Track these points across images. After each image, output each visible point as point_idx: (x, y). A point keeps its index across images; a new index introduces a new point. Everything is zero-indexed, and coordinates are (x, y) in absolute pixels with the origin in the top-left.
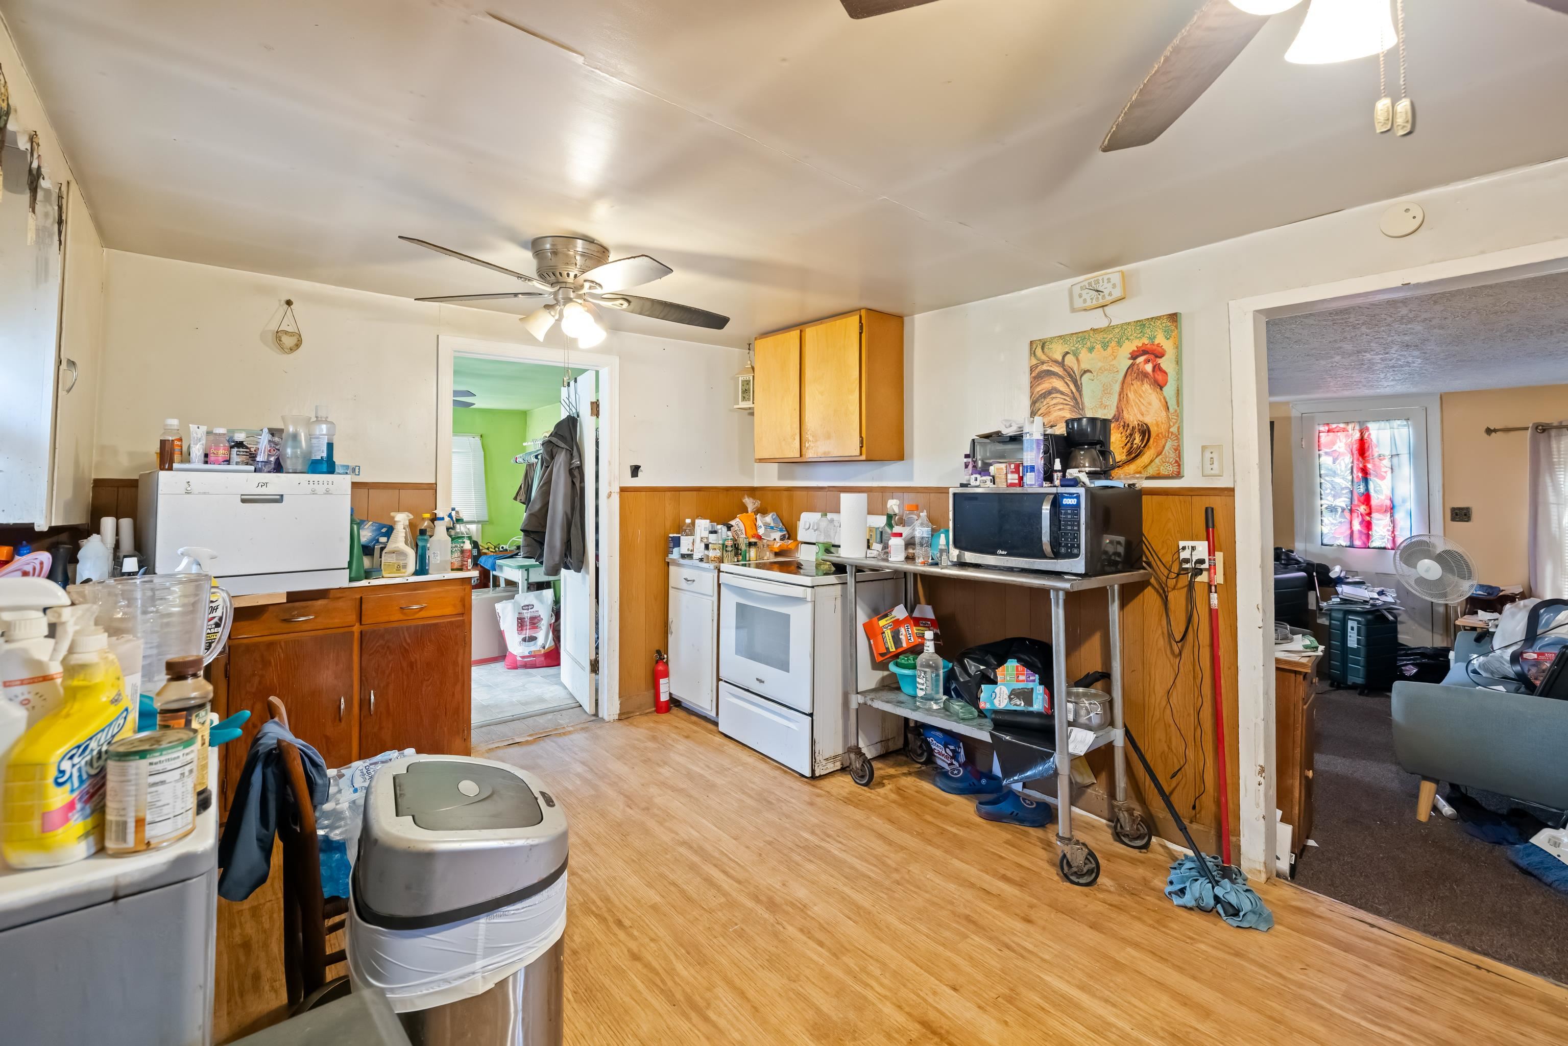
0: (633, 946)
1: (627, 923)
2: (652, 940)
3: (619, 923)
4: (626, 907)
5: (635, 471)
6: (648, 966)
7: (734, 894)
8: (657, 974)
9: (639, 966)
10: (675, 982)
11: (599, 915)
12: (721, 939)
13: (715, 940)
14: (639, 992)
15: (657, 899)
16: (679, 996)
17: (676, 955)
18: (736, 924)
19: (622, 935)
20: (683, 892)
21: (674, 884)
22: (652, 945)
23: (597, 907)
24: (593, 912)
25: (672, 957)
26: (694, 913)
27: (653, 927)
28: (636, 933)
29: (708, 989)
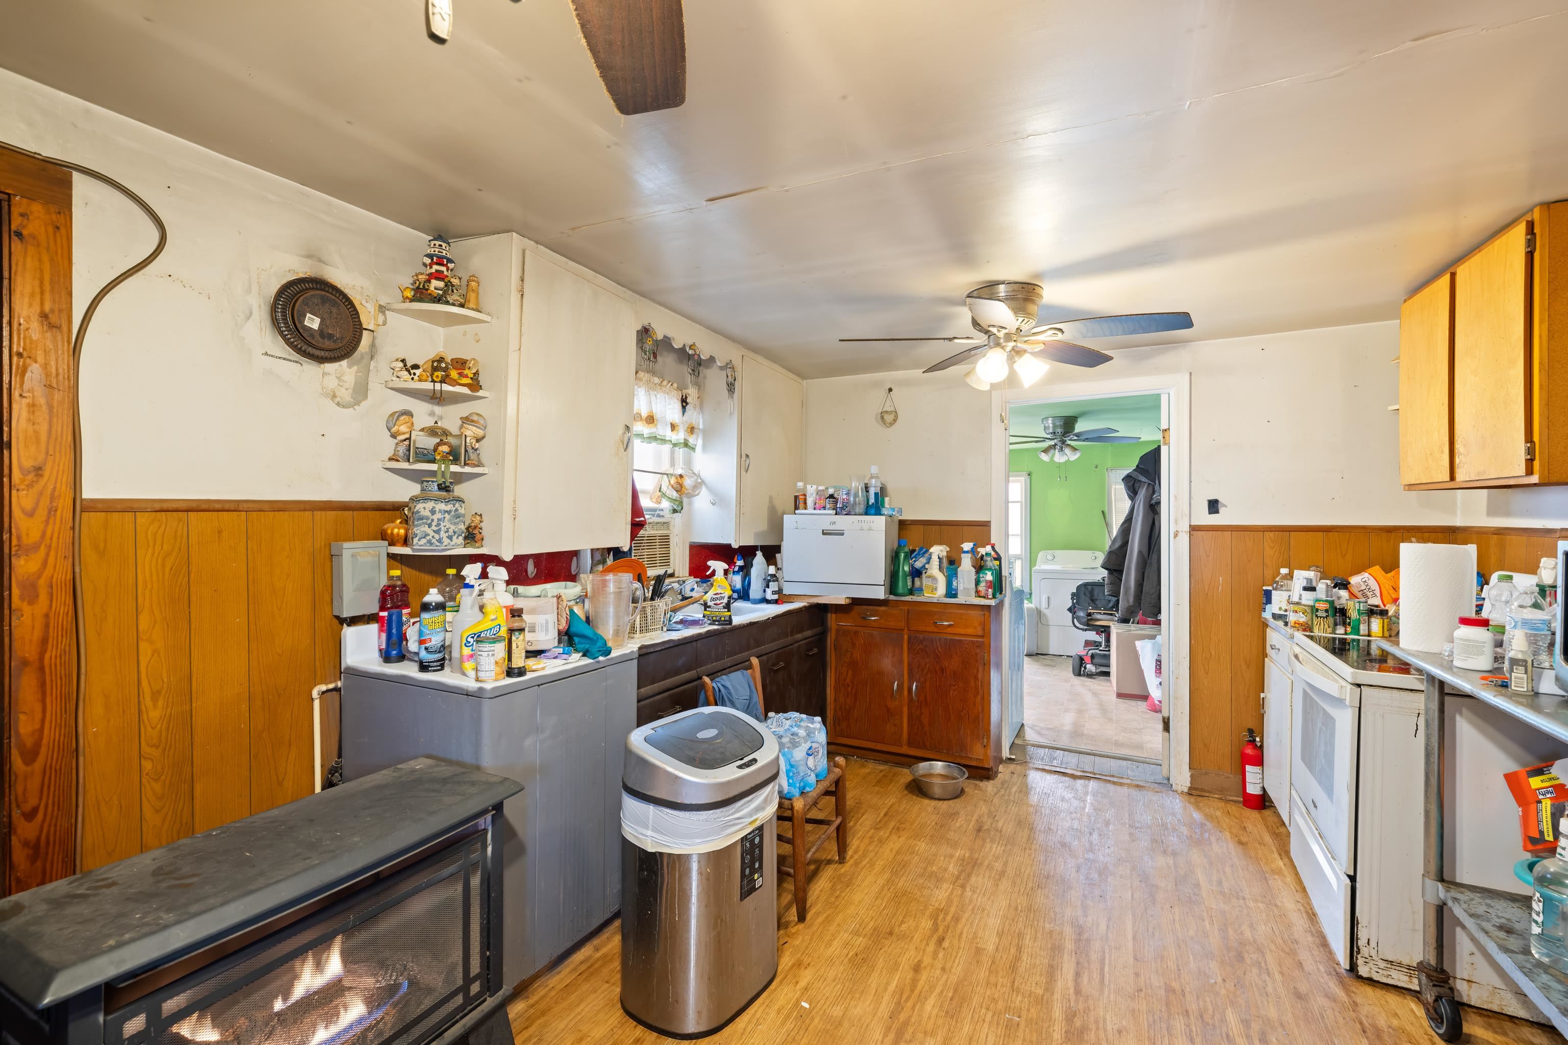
0: (927, 960)
1: (946, 944)
2: (943, 969)
3: (941, 940)
4: (961, 933)
5: (1214, 506)
6: (914, 982)
7: (1057, 996)
8: (912, 991)
9: (910, 975)
10: (914, 1006)
11: (937, 924)
12: (990, 1014)
13: (983, 1011)
14: (886, 989)
15: (991, 948)
16: (902, 1017)
17: (942, 992)
18: (1019, 1017)
19: (931, 947)
20: (1018, 958)
21: (1019, 949)
22: (938, 972)
23: (944, 919)
24: (936, 919)
25: (937, 991)
26: (1001, 980)
27: (957, 961)
28: (941, 955)
29: (925, 1033)
